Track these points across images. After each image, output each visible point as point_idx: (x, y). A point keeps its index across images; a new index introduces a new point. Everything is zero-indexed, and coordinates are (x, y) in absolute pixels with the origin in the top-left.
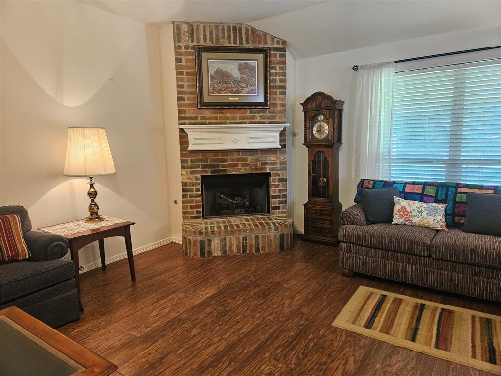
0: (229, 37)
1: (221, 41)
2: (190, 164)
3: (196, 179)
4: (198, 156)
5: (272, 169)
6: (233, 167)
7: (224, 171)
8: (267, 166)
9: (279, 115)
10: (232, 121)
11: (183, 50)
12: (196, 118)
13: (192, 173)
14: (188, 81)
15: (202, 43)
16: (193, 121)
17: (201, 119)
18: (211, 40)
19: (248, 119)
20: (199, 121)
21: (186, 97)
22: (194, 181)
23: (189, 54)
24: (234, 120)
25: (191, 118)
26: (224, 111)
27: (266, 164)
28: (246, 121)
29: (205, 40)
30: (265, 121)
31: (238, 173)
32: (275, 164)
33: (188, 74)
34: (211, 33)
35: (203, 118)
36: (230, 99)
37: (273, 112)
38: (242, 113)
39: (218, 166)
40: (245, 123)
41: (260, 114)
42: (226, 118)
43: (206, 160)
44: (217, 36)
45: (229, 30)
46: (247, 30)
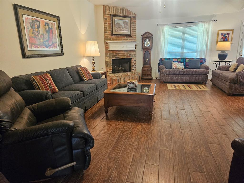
0: (120, 12)
1: (118, 13)
2: (109, 55)
3: (111, 60)
4: (111, 52)
5: (132, 57)
6: (121, 56)
7: (119, 57)
8: (131, 56)
9: (134, 39)
10: (121, 40)
11: (107, 15)
12: (110, 39)
13: (109, 58)
14: (108, 26)
15: (112, 13)
17: (112, 40)
18: (115, 13)
19: (126, 40)
20: (111, 40)
21: (108, 31)
23: (109, 17)
24: (122, 40)
25: (109, 39)
26: (119, 37)
27: (130, 55)
29: (113, 12)
30: (130, 41)
31: (123, 58)
32: (133, 55)
33: (108, 24)
34: (115, 10)
35: (113, 39)
36: (121, 33)
37: (133, 38)
38: (124, 38)
39: (117, 56)
40: (125, 41)
41: (129, 38)
42: (119, 39)
43: (113, 54)
44: (117, 11)
45: (120, 10)
46: (126, 10)
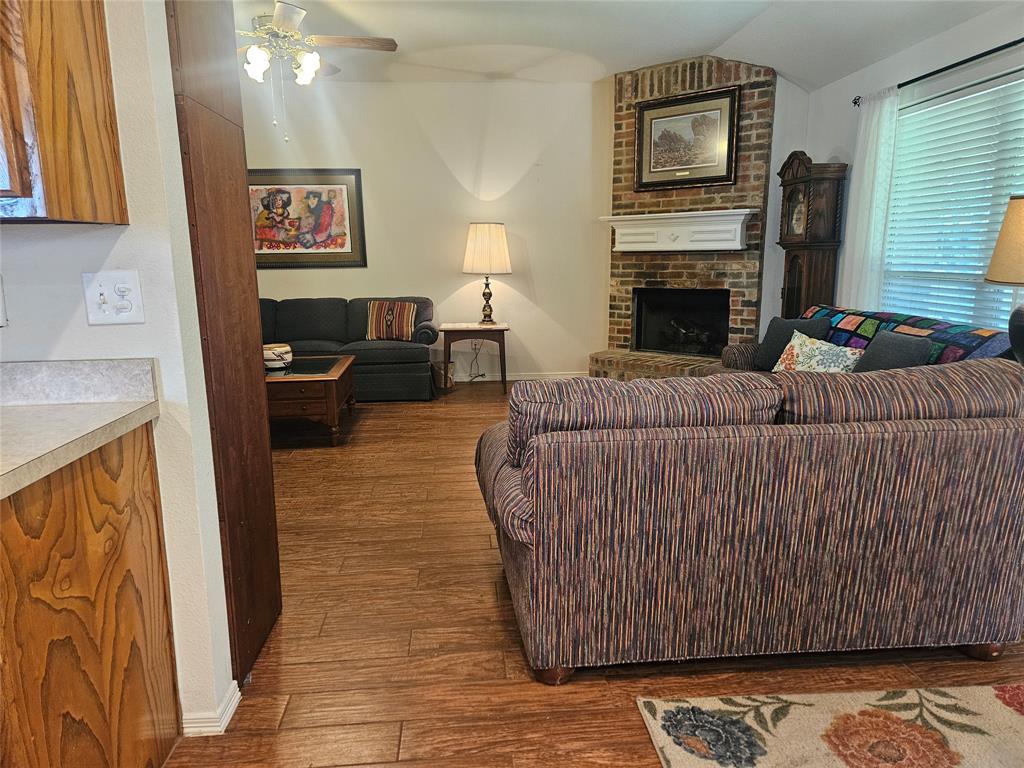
0: (684, 81)
1: (672, 88)
2: (621, 270)
3: (627, 292)
4: (632, 260)
5: (734, 285)
6: (675, 277)
7: (663, 283)
8: (725, 279)
9: (752, 193)
10: (680, 208)
11: (625, 112)
12: (632, 206)
13: (622, 283)
14: (627, 155)
15: (648, 97)
16: (628, 210)
17: (639, 207)
18: (660, 91)
19: (702, 203)
20: (636, 209)
21: (622, 176)
22: (624, 295)
23: (630, 116)
24: (681, 206)
25: (626, 206)
26: (670, 193)
27: (724, 275)
28: (699, 206)
29: (652, 91)
30: (728, 205)
31: (681, 287)
32: (739, 275)
33: (627, 144)
34: (660, 81)
35: (641, 205)
36: (678, 174)
37: (742, 190)
38: (694, 195)
39: (654, 275)
40: (698, 210)
41: (722, 195)
42: (670, 203)
43: (640, 266)
44: (668, 83)
45: (684, 71)
46: (710, 64)
